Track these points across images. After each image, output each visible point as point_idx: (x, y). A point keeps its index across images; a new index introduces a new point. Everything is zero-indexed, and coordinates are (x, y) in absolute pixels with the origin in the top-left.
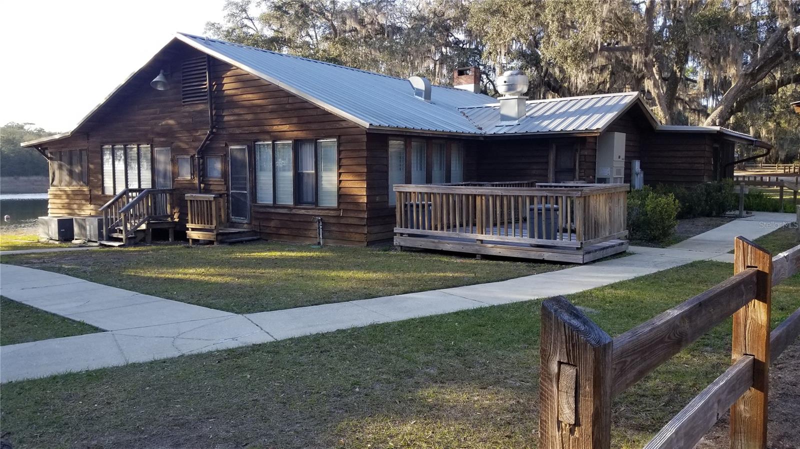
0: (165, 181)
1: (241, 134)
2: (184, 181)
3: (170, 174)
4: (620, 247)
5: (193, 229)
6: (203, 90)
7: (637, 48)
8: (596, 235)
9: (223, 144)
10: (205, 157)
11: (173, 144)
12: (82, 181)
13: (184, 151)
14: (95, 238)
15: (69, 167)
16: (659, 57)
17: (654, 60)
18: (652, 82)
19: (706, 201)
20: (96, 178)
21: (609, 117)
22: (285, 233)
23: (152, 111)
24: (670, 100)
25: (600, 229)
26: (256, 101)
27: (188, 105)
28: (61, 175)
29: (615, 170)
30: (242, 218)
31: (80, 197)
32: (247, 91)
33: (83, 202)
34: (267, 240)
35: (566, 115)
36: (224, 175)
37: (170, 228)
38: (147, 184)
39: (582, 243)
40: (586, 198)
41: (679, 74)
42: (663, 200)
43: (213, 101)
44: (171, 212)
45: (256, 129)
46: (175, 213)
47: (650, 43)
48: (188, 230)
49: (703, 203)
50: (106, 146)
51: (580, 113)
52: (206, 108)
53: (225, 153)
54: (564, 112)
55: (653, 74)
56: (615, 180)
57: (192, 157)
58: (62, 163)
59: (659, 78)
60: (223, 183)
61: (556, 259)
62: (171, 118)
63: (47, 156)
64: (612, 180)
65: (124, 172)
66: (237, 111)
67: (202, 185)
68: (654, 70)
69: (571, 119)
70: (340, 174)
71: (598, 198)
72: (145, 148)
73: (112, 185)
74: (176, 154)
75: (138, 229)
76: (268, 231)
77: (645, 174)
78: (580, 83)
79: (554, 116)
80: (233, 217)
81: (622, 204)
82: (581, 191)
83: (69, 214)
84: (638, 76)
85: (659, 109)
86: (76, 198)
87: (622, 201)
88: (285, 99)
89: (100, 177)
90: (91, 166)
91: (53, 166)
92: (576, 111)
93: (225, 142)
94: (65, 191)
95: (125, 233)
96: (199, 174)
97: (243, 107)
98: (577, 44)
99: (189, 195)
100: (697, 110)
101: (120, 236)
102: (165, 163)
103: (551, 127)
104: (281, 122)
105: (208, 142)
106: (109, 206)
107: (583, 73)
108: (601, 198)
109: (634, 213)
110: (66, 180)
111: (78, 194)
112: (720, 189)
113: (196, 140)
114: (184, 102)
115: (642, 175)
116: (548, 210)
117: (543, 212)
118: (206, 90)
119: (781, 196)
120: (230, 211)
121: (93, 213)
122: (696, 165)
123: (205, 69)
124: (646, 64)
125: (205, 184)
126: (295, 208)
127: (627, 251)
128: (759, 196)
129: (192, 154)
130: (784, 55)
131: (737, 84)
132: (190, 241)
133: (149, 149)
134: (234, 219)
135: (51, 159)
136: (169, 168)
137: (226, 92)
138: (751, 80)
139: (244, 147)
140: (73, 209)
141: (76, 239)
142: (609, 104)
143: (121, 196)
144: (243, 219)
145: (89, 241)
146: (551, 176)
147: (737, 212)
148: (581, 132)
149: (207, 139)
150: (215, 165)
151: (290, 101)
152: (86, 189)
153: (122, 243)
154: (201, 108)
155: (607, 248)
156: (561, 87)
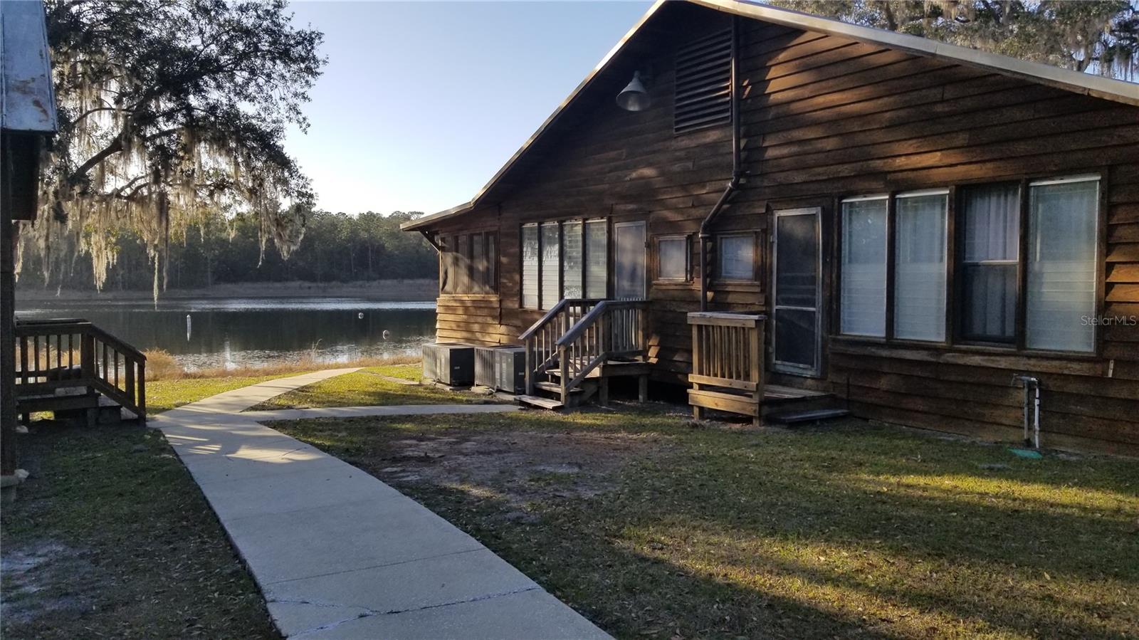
0: (632, 286)
1: (804, 183)
2: (670, 284)
3: (642, 272)
5: (702, 387)
6: (720, 101)
9: (761, 206)
10: (719, 237)
11: (652, 216)
12: (489, 285)
13: (674, 227)
14: (508, 386)
15: (468, 261)
20: (511, 280)
22: (921, 408)
23: (612, 154)
26: (848, 106)
27: (683, 135)
28: (456, 274)
30: (801, 366)
31: (486, 312)
32: (825, 89)
33: (489, 320)
34: (867, 420)
36: (761, 271)
37: (640, 375)
38: (598, 292)
43: (742, 121)
44: (644, 344)
45: (845, 170)
46: (650, 347)
48: (692, 387)
50: (528, 225)
52: (726, 136)
53: (765, 227)
57: (691, 239)
58: (460, 255)
60: (758, 290)
62: (650, 165)
63: (436, 245)
65: (558, 268)
66: (798, 134)
67: (710, 294)
70: (1108, 268)
72: (598, 226)
73: (536, 293)
74: (657, 233)
75: (588, 376)
76: (871, 399)
80: (779, 362)
83: (467, 340)
86: (479, 312)
88: (934, 91)
89: (517, 277)
90: (504, 260)
91: (446, 260)
93: (766, 202)
94: (462, 301)
95: (565, 385)
96: (705, 271)
97: (817, 123)
99: (697, 314)
101: (555, 389)
102: (634, 251)
104: (918, 147)
105: (725, 206)
106: (536, 332)
110: (464, 284)
111: (481, 307)
113: (699, 203)
114: (677, 130)
118: (728, 99)
120: (772, 349)
121: (504, 340)
123: (728, 55)
125: (715, 292)
126: (950, 350)
129: (689, 232)
132: (696, 410)
133: (605, 226)
134: (782, 366)
135: (442, 249)
136: (643, 260)
137: (772, 97)
139: (813, 211)
140: (472, 332)
141: (477, 385)
143: (556, 313)
144: (804, 369)
145: (499, 390)
149: (723, 202)
150: (739, 252)
151: (947, 95)
152: (494, 298)
153: (559, 404)
154: (715, 137)
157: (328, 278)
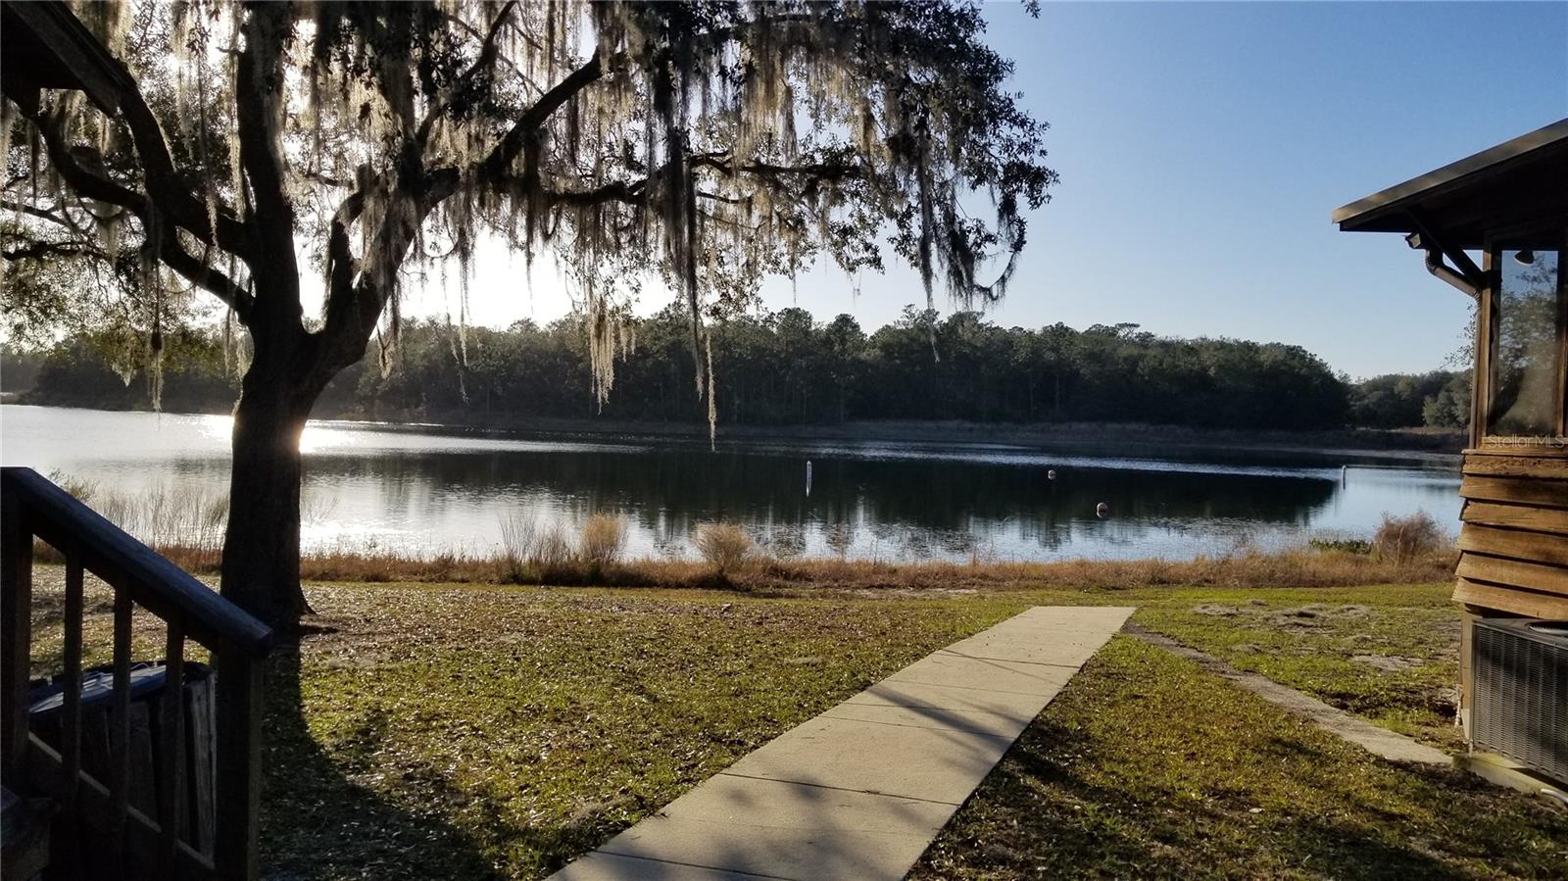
157: (996, 417)
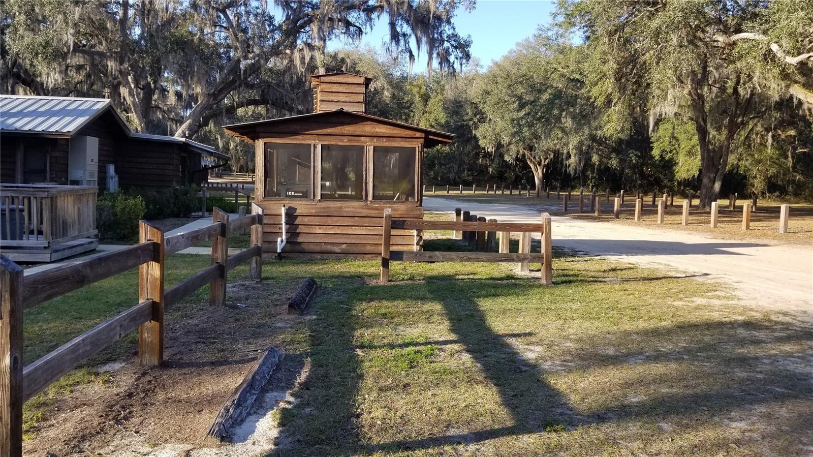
4: (90, 245)
7: (111, 55)
8: (65, 234)
16: (134, 66)
17: (130, 69)
18: (128, 90)
19: (174, 203)
21: (81, 121)
24: (146, 109)
25: (68, 228)
29: (87, 173)
35: (35, 114)
39: (49, 243)
40: (53, 199)
41: (153, 86)
42: (131, 202)
47: (124, 52)
49: (172, 205)
51: (50, 113)
54: (33, 111)
55: (128, 83)
56: (89, 182)
59: (135, 87)
61: (22, 260)
64: (85, 182)
68: (130, 78)
69: (40, 119)
71: (66, 199)
77: (119, 178)
78: (51, 82)
79: (21, 114)
81: (91, 206)
82: (48, 191)
84: (113, 83)
85: (135, 116)
87: (91, 202)
92: (46, 111)
98: (47, 43)
100: (174, 120)
103: (18, 125)
107: (55, 73)
108: (69, 198)
109: (105, 213)
112: (186, 193)
115: (117, 179)
116: (12, 210)
117: (7, 212)
119: (236, 200)
122: (167, 171)
124: (121, 72)
127: (97, 249)
128: (221, 200)
130: (238, 82)
131: (202, 101)
138: (213, 100)
142: (82, 108)
146: (19, 176)
147: (201, 214)
148: (51, 133)
155: (77, 246)
156: (33, 81)
